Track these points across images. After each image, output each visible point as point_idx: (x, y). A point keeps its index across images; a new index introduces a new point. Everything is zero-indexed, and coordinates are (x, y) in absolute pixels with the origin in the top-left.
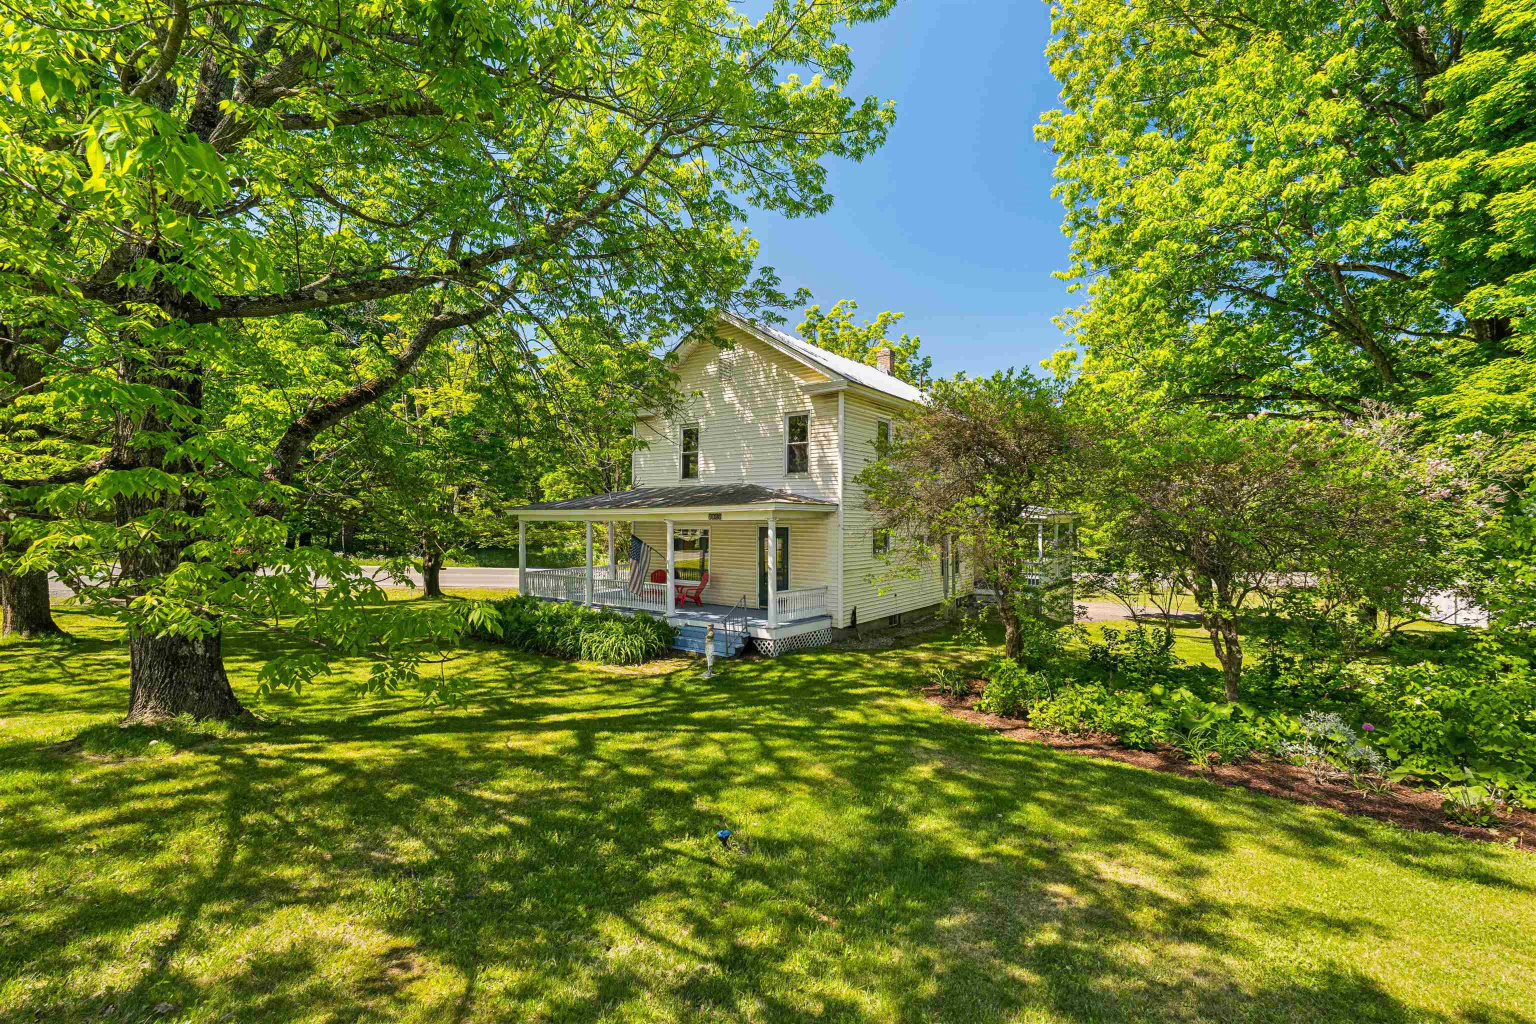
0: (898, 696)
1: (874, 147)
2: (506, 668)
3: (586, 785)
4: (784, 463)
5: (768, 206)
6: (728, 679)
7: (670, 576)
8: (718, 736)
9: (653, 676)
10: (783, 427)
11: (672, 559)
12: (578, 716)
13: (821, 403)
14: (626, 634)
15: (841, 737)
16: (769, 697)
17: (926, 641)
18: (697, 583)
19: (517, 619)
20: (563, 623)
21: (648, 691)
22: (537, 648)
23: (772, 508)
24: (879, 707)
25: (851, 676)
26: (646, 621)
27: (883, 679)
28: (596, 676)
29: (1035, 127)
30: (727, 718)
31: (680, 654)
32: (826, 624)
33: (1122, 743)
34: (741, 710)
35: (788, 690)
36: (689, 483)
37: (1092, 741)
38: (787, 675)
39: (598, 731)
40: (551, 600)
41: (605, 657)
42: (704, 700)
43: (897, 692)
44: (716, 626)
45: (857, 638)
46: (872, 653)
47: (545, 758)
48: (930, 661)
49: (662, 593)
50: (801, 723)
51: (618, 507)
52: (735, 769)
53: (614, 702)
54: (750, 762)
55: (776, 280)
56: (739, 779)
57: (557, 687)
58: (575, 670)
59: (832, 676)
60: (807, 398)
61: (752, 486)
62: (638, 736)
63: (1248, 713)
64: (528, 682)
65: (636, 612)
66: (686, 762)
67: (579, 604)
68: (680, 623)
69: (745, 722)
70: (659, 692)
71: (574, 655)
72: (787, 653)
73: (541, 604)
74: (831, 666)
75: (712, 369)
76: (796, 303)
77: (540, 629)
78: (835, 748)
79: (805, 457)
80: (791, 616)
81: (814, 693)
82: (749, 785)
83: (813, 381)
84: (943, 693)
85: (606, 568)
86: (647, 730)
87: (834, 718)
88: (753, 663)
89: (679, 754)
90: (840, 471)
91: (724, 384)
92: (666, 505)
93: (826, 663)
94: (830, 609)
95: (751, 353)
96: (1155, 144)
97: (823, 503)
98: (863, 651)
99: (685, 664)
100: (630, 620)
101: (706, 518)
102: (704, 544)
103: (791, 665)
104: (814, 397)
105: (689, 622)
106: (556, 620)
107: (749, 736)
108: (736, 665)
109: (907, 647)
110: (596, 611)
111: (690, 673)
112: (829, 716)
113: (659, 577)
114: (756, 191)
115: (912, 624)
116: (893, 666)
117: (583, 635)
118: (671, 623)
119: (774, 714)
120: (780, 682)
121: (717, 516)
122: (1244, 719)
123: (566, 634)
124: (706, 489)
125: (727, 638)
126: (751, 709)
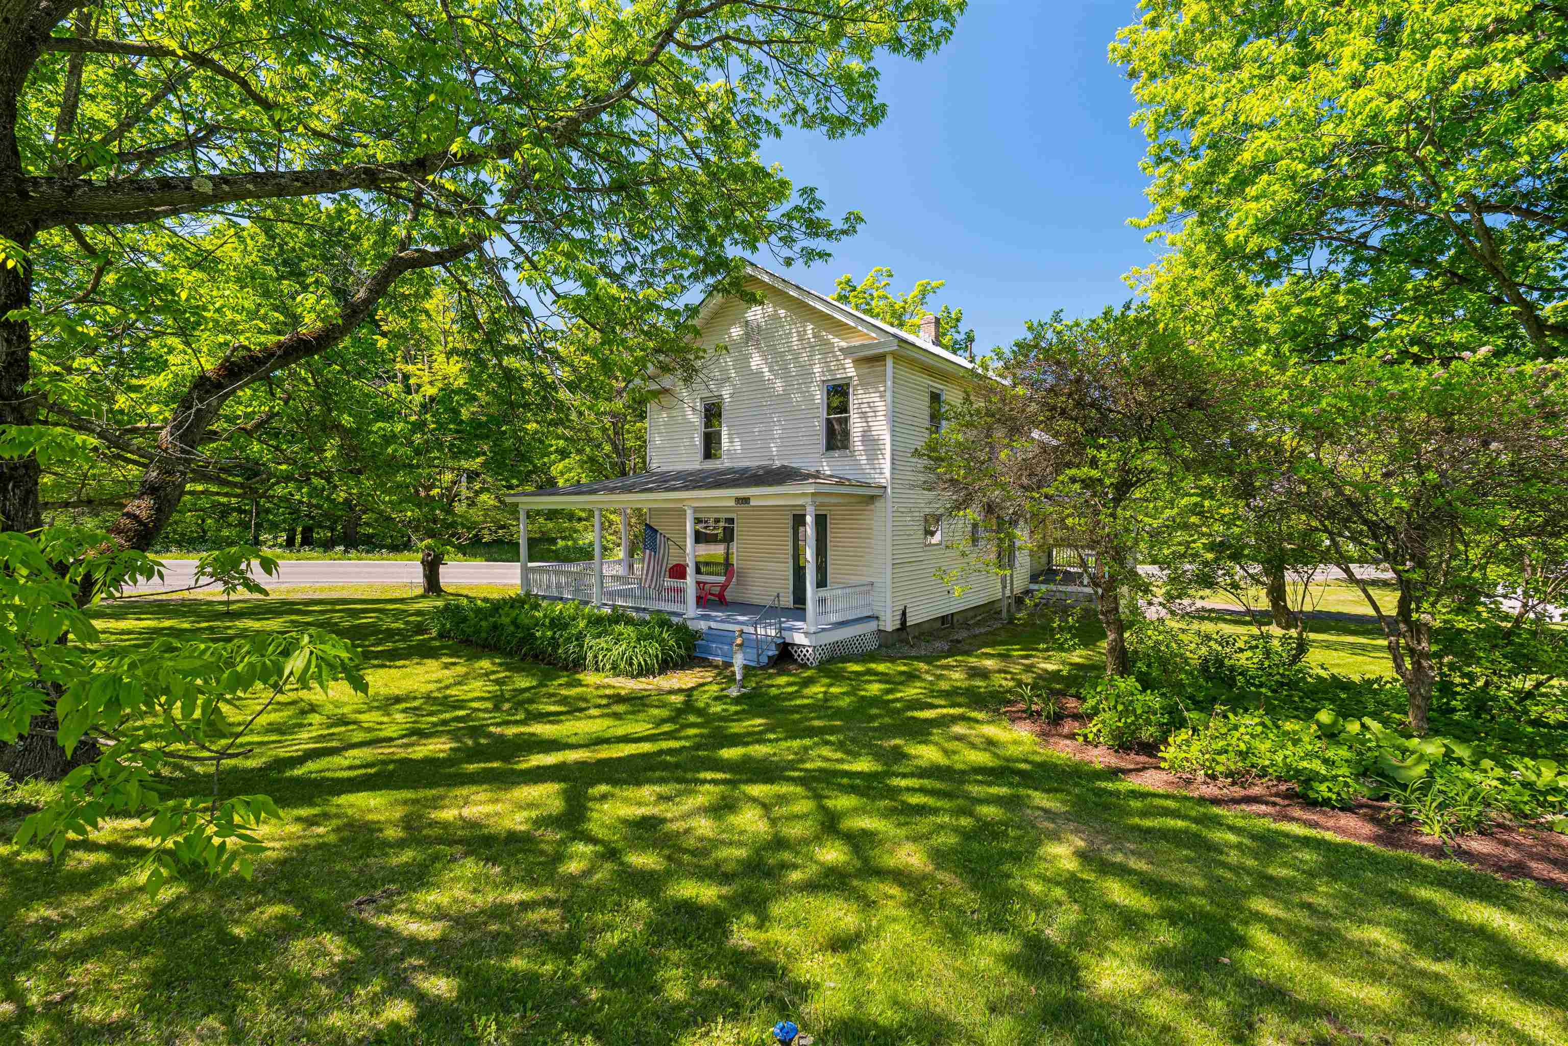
0: (977, 721)
1: (938, 44)
2: (497, 682)
3: (563, 895)
4: (822, 439)
5: (806, 125)
6: (761, 695)
7: (690, 571)
8: (757, 790)
9: (671, 692)
10: (819, 396)
11: (692, 552)
12: (572, 756)
13: (865, 370)
14: (639, 640)
15: (922, 790)
16: (817, 723)
17: (986, 645)
18: (722, 579)
19: (514, 622)
20: (566, 626)
21: (664, 713)
22: (536, 656)
23: (811, 490)
24: (959, 738)
25: (912, 692)
26: (664, 623)
27: (951, 696)
28: (601, 692)
29: (1110, 46)
30: (765, 759)
31: (704, 663)
32: (872, 626)
33: (1304, 797)
34: (785, 744)
35: (838, 713)
36: (710, 465)
37: (1256, 791)
38: (833, 690)
39: (593, 784)
40: (554, 599)
41: (614, 667)
42: (736, 728)
43: (974, 714)
44: (746, 629)
45: (908, 643)
46: (928, 660)
47: (513, 838)
48: (1000, 671)
49: (681, 591)
50: (863, 765)
51: (630, 492)
52: (786, 856)
53: (620, 732)
54: (806, 841)
55: (819, 204)
56: (795, 876)
57: (553, 708)
58: (579, 684)
59: (889, 691)
60: (848, 363)
61: (784, 467)
62: (647, 792)
63: (1462, 751)
64: (520, 700)
65: (651, 612)
66: (717, 843)
67: (586, 603)
68: (703, 625)
69: (791, 766)
70: (679, 713)
71: (578, 665)
72: (828, 661)
73: (544, 604)
74: (884, 678)
75: (736, 332)
76: (844, 232)
77: (538, 634)
78: (921, 810)
79: (846, 434)
80: (834, 618)
81: (873, 718)
82: (811, 887)
83: (856, 342)
84: (1032, 716)
85: (619, 562)
86: (662, 781)
87: (905, 756)
88: (789, 674)
89: (704, 826)
90: (888, 447)
91: (752, 349)
92: (686, 488)
93: (876, 674)
94: (877, 609)
95: (782, 312)
96: (1265, 53)
97: (869, 486)
98: (918, 658)
99: (708, 675)
100: (645, 623)
101: (732, 503)
102: (728, 536)
103: (837, 677)
104: (858, 362)
105: (713, 625)
106: (558, 623)
107: (799, 789)
108: (771, 676)
109: (968, 653)
110: (607, 611)
111: (715, 687)
112: (899, 755)
113: (678, 572)
114: (791, 106)
115: (966, 626)
116: (958, 677)
117: (588, 641)
118: (692, 626)
119: (826, 752)
120: (826, 700)
121: (745, 500)
122: (1460, 762)
123: (568, 640)
124: (731, 471)
125: (758, 644)
126: (796, 744)
